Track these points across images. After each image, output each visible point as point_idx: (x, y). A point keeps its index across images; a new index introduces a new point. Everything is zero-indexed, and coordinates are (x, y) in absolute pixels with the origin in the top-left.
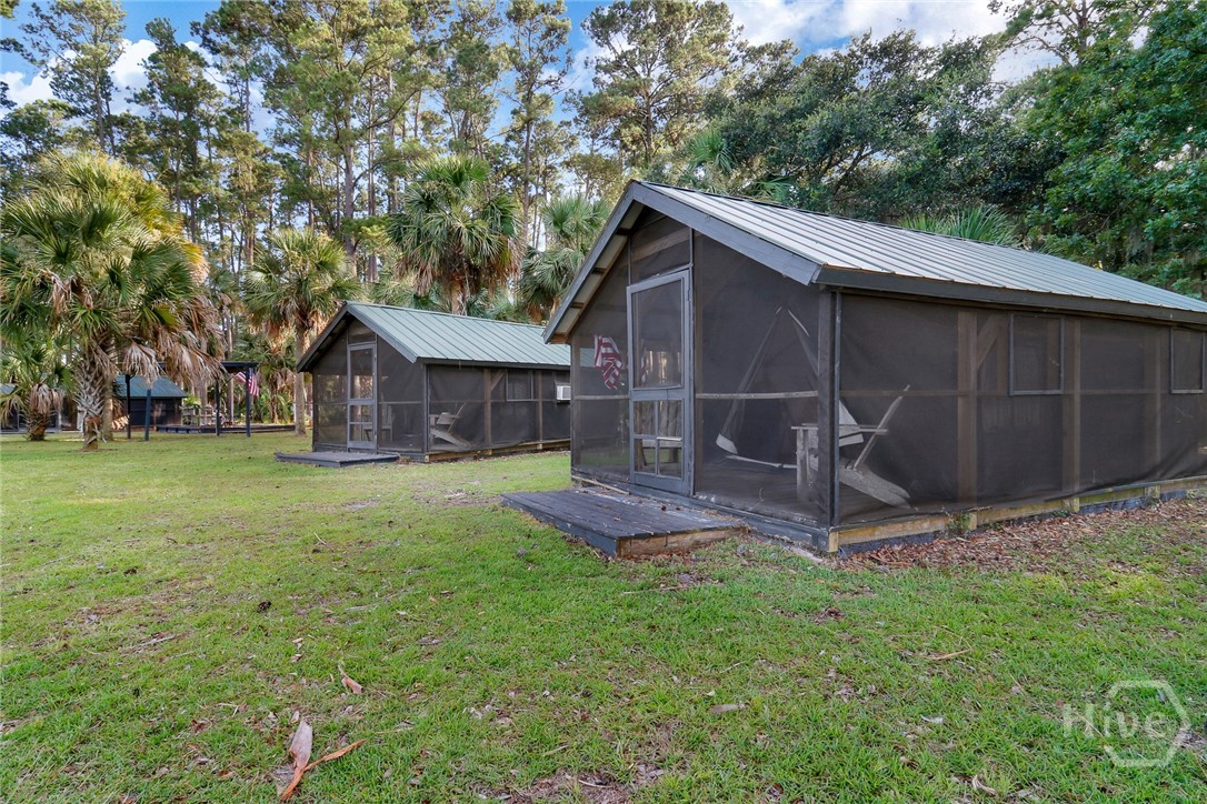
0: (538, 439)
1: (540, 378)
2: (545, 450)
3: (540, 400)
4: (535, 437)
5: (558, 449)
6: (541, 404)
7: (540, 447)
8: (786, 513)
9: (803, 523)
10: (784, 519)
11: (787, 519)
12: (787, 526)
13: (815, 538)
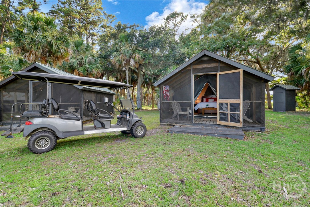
1: (102, 95)
3: (102, 102)
6: (102, 104)
8: (252, 125)
9: (258, 127)
10: (252, 126)
11: (253, 126)
12: (253, 128)
13: (261, 129)
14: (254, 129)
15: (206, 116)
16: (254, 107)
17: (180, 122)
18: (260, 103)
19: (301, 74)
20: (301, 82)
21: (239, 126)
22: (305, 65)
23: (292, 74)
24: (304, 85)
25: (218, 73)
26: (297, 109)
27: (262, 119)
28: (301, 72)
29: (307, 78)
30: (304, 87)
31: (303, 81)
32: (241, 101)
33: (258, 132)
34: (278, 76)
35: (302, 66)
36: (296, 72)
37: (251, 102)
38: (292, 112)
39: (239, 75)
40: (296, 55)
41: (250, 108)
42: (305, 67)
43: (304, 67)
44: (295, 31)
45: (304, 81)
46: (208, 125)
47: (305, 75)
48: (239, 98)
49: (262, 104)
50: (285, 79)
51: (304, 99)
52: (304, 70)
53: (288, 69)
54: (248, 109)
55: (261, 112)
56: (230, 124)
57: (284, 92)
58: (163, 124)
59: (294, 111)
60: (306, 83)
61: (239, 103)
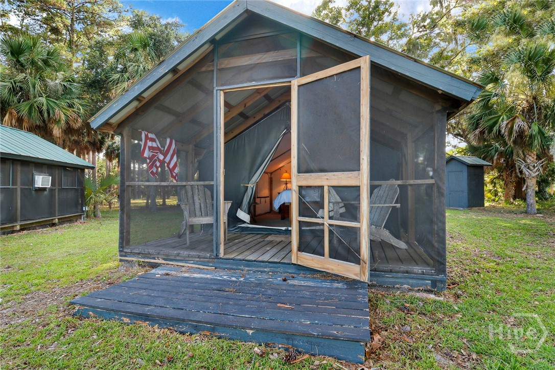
0: (16, 221)
1: (19, 168)
2: (22, 229)
3: (18, 187)
4: (13, 220)
5: (34, 228)
6: (19, 190)
7: (18, 228)
8: (403, 268)
9: (423, 273)
10: (404, 272)
11: (407, 272)
12: (406, 278)
13: (434, 283)
14: (411, 281)
15: (284, 228)
16: (410, 202)
17: (178, 255)
18: (430, 186)
19: (500, 131)
20: (491, 154)
21: (356, 275)
22: (505, 115)
23: (482, 133)
24: (495, 157)
25: (295, 83)
26: (487, 204)
27: (436, 245)
28: (499, 127)
29: (509, 139)
30: (495, 162)
31: (493, 152)
32: (362, 178)
33: (425, 295)
34: (449, 145)
35: (500, 116)
36: (491, 128)
37: (399, 182)
38: (479, 209)
39: (358, 80)
40: (488, 94)
41: (398, 205)
42: (505, 117)
43: (503, 118)
44: (479, 59)
45: (496, 151)
46: (261, 267)
47: (506, 133)
48: (358, 168)
49: (435, 190)
50: (460, 151)
51: (493, 185)
52: (505, 122)
53: (474, 123)
54: (394, 208)
55: (435, 219)
56: (328, 266)
57: (465, 169)
58: (127, 261)
59: (482, 208)
60: (498, 154)
61: (357, 188)
